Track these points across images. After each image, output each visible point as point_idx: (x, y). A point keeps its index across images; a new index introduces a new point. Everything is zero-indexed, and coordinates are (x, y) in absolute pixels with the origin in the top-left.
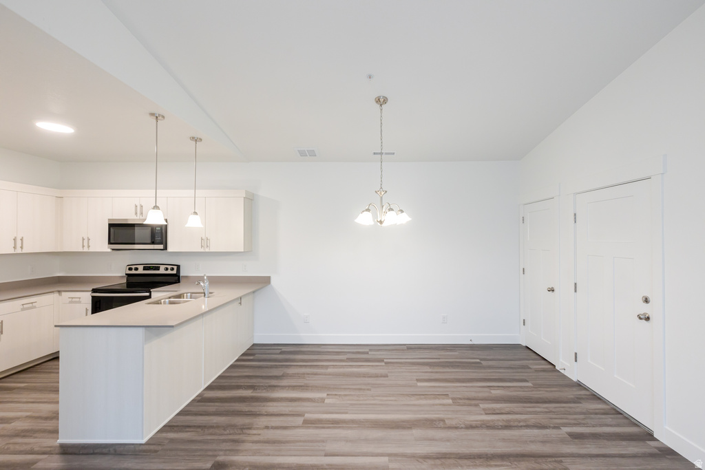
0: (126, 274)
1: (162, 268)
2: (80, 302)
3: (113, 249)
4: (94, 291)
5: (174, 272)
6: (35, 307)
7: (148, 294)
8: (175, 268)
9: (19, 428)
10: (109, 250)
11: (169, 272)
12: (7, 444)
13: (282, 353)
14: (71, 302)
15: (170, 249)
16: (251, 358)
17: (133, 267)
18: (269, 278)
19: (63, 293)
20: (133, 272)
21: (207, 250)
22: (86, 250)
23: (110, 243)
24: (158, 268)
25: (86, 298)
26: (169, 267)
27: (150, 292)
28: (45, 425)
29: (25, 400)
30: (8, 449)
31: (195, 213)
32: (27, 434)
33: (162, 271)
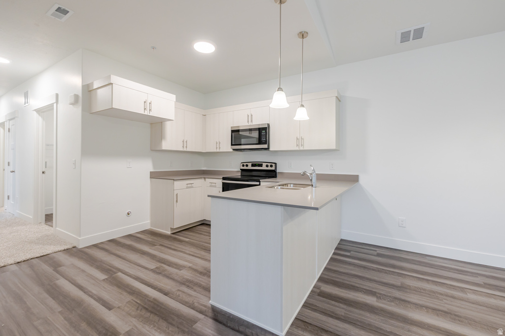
0: (241, 169)
1: (264, 165)
2: (215, 187)
3: (234, 150)
4: (224, 179)
5: (273, 168)
6: (192, 187)
7: (258, 183)
8: (274, 165)
9: (185, 277)
10: (231, 150)
11: (269, 168)
12: (178, 290)
13: (379, 255)
14: (211, 186)
15: (271, 149)
16: (348, 254)
17: (245, 164)
18: (357, 177)
19: (207, 179)
20: (245, 168)
21: (301, 148)
22: (218, 151)
23: (232, 145)
24: (261, 165)
25: (219, 183)
26: (269, 164)
27: (260, 182)
28: (200, 279)
29: (188, 252)
30: (179, 296)
31: (302, 106)
32: (190, 285)
33: (264, 168)
